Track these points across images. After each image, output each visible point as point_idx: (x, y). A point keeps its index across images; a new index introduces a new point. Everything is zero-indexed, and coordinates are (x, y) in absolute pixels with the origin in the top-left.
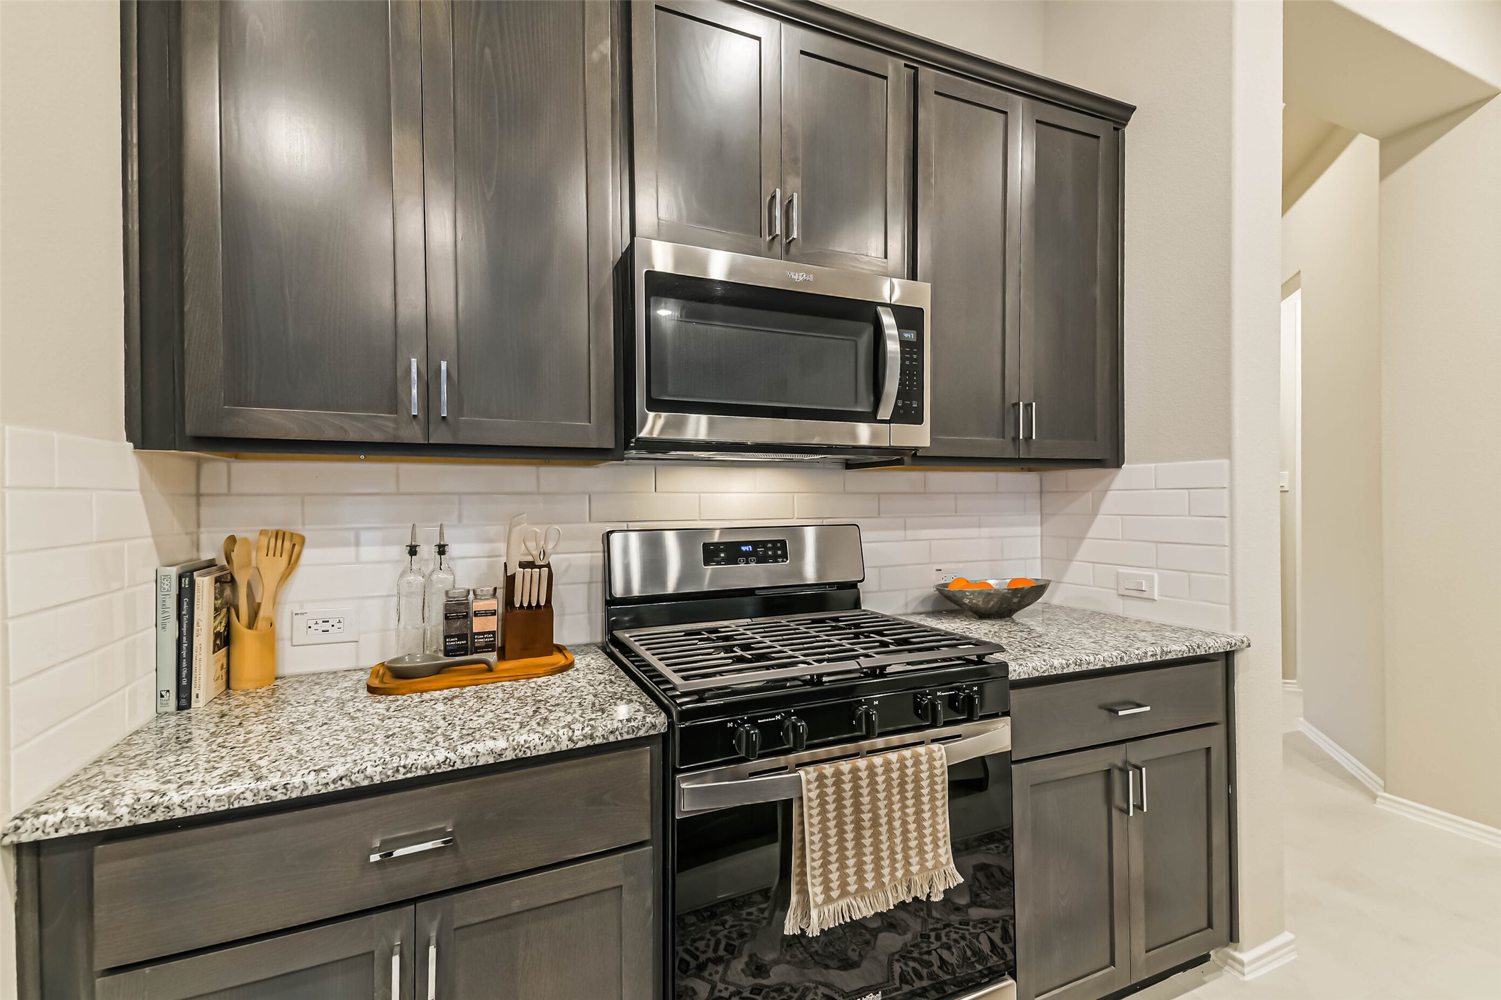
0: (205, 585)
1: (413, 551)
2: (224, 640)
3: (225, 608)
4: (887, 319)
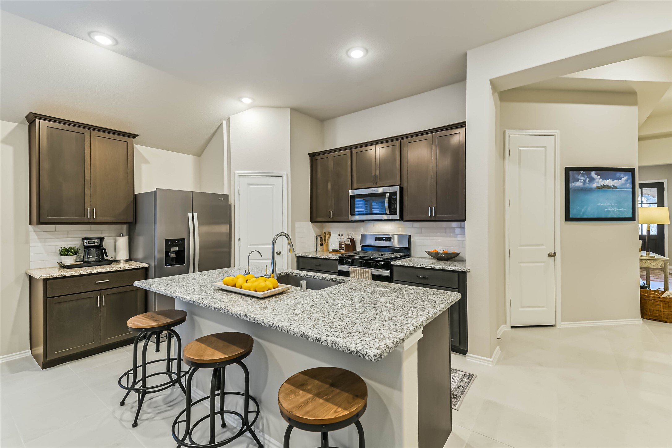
0: (319, 238)
1: (339, 235)
2: (322, 245)
3: (322, 240)
4: (388, 195)
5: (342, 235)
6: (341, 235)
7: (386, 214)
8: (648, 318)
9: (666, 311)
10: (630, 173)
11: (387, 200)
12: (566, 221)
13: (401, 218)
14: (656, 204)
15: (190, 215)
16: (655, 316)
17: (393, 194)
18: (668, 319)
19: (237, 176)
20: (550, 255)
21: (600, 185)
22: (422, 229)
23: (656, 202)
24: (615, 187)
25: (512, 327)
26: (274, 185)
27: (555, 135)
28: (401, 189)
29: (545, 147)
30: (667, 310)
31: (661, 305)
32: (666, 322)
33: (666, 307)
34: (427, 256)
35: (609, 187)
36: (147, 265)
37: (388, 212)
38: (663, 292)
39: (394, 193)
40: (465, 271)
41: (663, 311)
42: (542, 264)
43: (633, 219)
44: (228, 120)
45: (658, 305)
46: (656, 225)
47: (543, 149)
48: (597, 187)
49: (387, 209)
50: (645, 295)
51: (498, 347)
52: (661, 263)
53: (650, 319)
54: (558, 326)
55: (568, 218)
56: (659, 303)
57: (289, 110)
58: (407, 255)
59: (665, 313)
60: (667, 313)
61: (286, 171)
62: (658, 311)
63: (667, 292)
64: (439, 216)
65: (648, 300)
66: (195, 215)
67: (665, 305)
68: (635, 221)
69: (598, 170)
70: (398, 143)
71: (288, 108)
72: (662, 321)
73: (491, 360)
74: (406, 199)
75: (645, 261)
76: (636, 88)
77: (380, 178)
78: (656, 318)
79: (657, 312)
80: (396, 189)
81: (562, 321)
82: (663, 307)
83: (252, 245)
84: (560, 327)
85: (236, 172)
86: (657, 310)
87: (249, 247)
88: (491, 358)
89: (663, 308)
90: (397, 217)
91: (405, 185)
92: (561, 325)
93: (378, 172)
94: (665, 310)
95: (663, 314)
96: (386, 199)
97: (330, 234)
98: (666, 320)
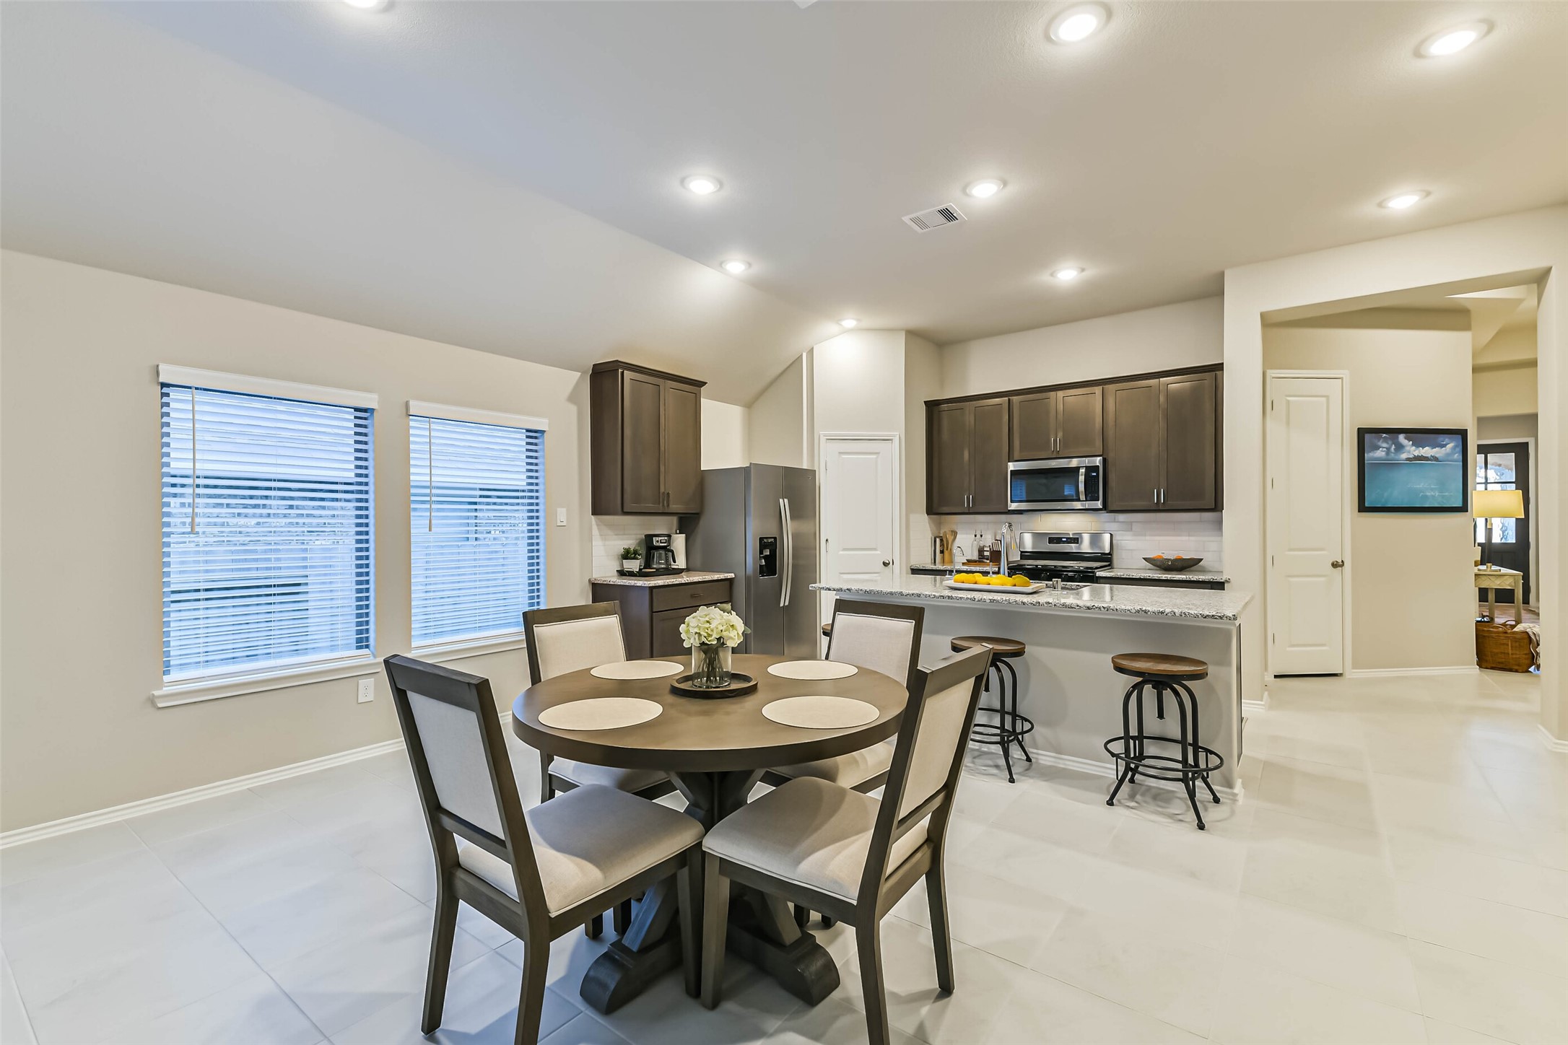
0: (938, 540)
1: (976, 536)
2: (942, 552)
3: (942, 545)
4: (1082, 471)
5: (981, 536)
6: (978, 536)
7: (1078, 500)
8: (1489, 667)
9: (1516, 654)
10: (1459, 437)
11: (1082, 478)
12: (1359, 511)
13: (1105, 508)
14: (1514, 485)
15: (781, 500)
16: (1499, 663)
17: (1090, 469)
18: (1519, 665)
19: (823, 439)
20: (1335, 565)
21: (1411, 456)
22: (1134, 524)
23: (1514, 480)
24: (1436, 459)
25: (1276, 677)
26: (878, 453)
27: (1342, 378)
28: (1105, 461)
29: (1327, 397)
30: (1518, 652)
31: (1508, 645)
32: (1517, 671)
33: (1516, 647)
34: (1149, 566)
35: (1426, 459)
36: (731, 575)
37: (1082, 497)
38: (1513, 627)
39: (1096, 468)
40: (1222, 581)
41: (1512, 654)
42: (1323, 579)
43: (1464, 508)
44: (811, 352)
45: (1504, 644)
46: (1513, 520)
47: (1324, 399)
48: (1408, 459)
49: (1082, 492)
50: (1484, 630)
51: (1266, 693)
52: (1511, 580)
53: (1492, 668)
54: (1348, 675)
55: (1363, 508)
56: (1505, 641)
57: (903, 334)
58: (1109, 565)
59: (1514, 656)
60: (1518, 656)
61: (898, 433)
62: (1504, 653)
63: (1519, 626)
64: (1171, 504)
65: (1489, 637)
66: (786, 500)
67: (1514, 644)
68: (1467, 511)
69: (1408, 432)
70: (1098, 390)
71: (902, 330)
72: (1511, 670)
73: (1262, 703)
74: (1112, 477)
75: (1484, 578)
76: (1468, 305)
77: (1065, 443)
78: (1501, 666)
79: (1503, 656)
80: (1098, 461)
81: (1353, 668)
82: (1512, 647)
83: (844, 550)
84: (1351, 677)
85: (822, 433)
86: (1502, 653)
87: (841, 553)
88: (1262, 701)
89: (1512, 649)
90: (1099, 504)
91: (1111, 456)
92: (1351, 674)
93: (1060, 435)
94: (1514, 652)
95: (1513, 658)
96: (1080, 477)
97: (955, 534)
98: (1516, 667)
